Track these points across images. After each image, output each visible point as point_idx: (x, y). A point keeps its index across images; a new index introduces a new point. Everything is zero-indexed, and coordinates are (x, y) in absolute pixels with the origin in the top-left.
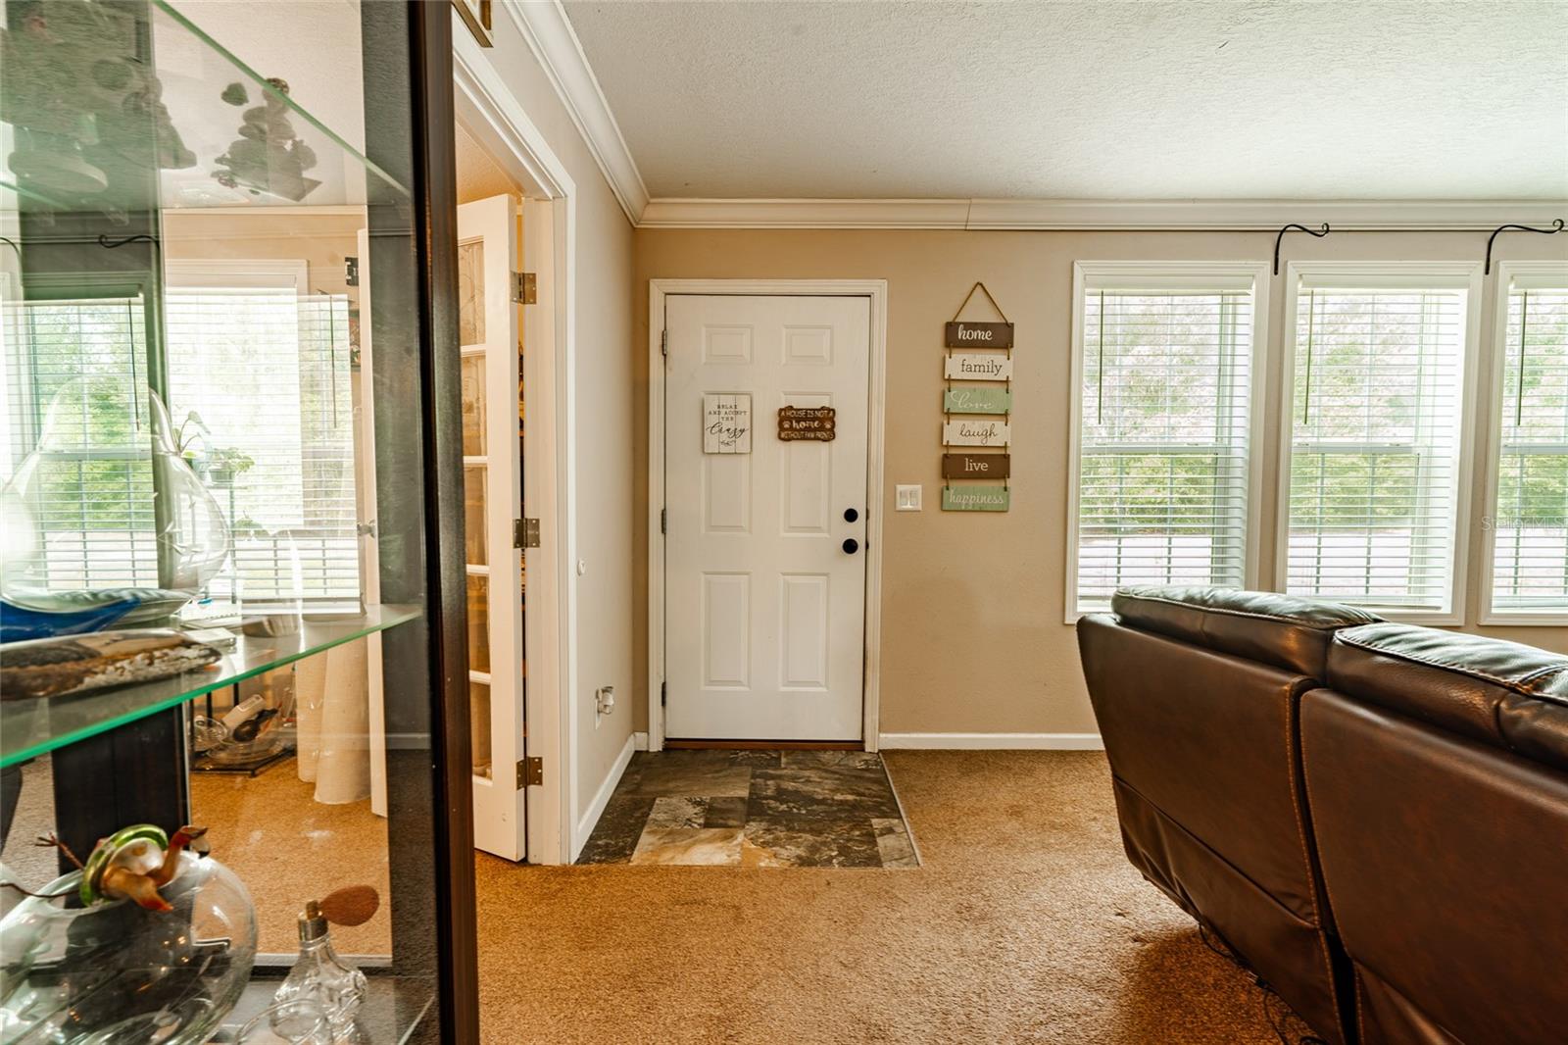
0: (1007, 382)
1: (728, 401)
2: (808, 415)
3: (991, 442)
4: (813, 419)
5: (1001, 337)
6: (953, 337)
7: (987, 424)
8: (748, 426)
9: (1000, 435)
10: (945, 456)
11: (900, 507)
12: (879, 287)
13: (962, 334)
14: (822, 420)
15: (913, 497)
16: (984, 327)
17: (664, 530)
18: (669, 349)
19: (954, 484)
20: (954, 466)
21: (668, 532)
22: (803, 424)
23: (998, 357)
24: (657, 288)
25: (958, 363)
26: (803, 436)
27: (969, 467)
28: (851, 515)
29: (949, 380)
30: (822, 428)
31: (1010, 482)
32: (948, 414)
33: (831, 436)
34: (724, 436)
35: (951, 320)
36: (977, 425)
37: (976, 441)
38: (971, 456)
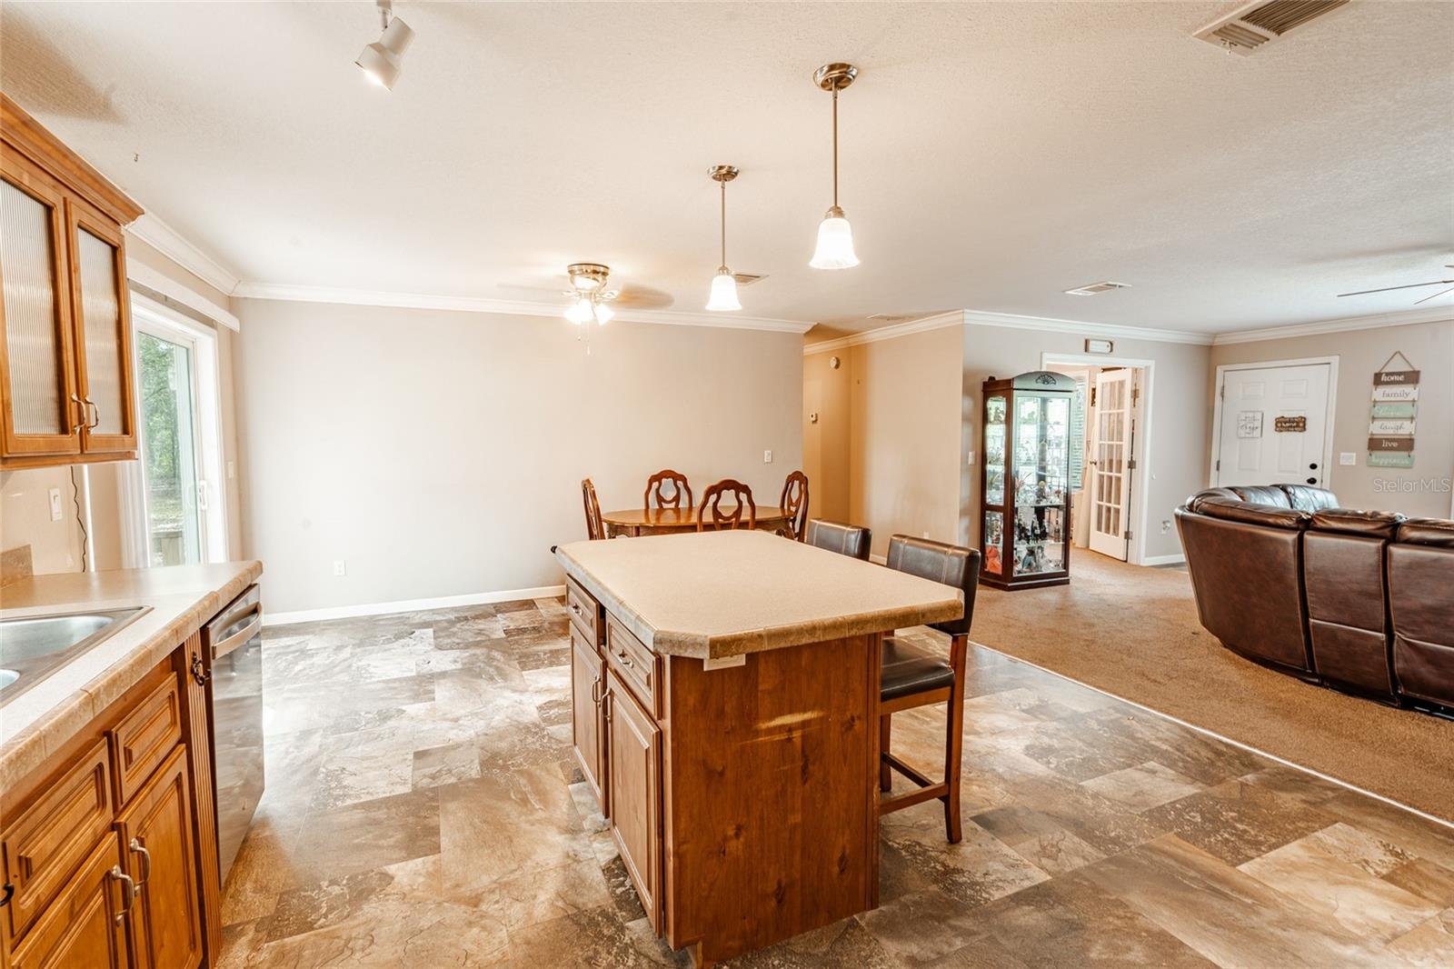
0: (1414, 401)
1: (1251, 415)
2: (1291, 421)
3: (1400, 432)
4: (1293, 422)
5: (1412, 377)
6: (1378, 380)
7: (1399, 423)
8: (1260, 426)
9: (1406, 429)
10: (1370, 439)
11: (1341, 463)
12: (1335, 360)
13: (1384, 378)
14: (1298, 423)
15: (1350, 459)
16: (1399, 374)
17: (1218, 469)
18: (1225, 394)
19: (1376, 453)
20: (1375, 444)
21: (1220, 468)
22: (1288, 425)
23: (1408, 389)
24: (1220, 370)
25: (1380, 393)
26: (1288, 429)
27: (1385, 444)
28: (1313, 466)
29: (1375, 401)
30: (1298, 426)
31: (1412, 453)
32: (1374, 419)
33: (1304, 429)
34: (1248, 430)
35: (1377, 372)
36: (1392, 424)
37: (1391, 432)
38: (1386, 439)
